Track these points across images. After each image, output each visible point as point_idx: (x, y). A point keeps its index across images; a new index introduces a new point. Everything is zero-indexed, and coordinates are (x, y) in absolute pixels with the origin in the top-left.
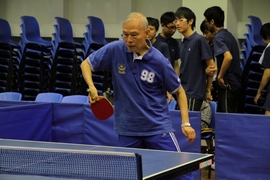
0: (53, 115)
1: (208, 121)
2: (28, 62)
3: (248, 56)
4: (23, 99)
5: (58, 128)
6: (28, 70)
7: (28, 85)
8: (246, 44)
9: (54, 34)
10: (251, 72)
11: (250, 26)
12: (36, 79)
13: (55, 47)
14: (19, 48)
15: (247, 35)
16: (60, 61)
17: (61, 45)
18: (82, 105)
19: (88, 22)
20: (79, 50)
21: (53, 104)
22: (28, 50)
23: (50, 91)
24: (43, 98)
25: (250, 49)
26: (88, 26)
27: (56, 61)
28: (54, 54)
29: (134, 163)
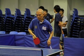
0: (15, 38)
1: (62, 40)
2: (7, 22)
3: (73, 20)
4: (6, 33)
5: (16, 42)
6: (7, 25)
7: (7, 29)
8: (73, 17)
9: (15, 14)
10: (74, 25)
11: (74, 12)
12: (10, 27)
13: (15, 18)
14: (4, 18)
15: (73, 14)
16: (17, 22)
17: (17, 17)
18: (24, 35)
19: (25, 10)
20: (23, 19)
21: (15, 35)
22: (7, 19)
23: (14, 31)
24: (12, 33)
25: (74, 18)
26: (25, 11)
27: (16, 22)
28: (15, 20)
29: (41, 52)
